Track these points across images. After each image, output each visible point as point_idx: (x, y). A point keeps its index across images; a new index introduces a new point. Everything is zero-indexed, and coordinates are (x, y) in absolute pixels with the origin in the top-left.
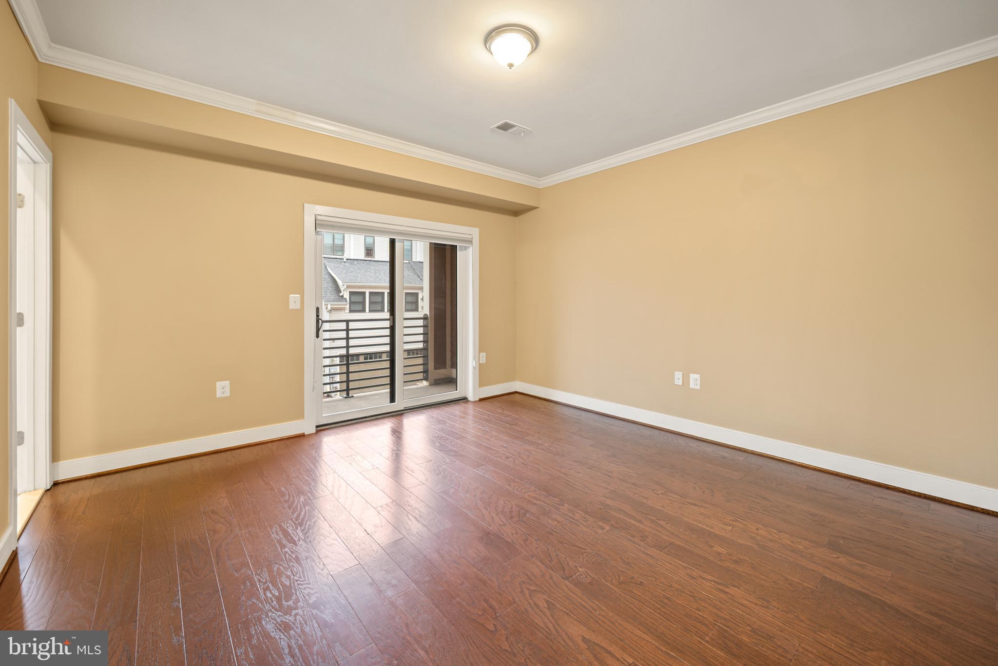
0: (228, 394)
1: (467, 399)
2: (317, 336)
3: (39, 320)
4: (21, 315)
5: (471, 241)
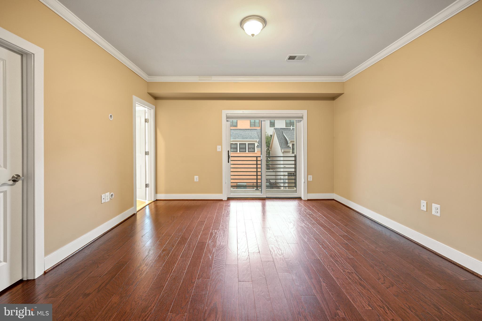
0: (198, 181)
1: (301, 198)
2: (228, 162)
3: (152, 153)
4: (148, 152)
5: (302, 117)
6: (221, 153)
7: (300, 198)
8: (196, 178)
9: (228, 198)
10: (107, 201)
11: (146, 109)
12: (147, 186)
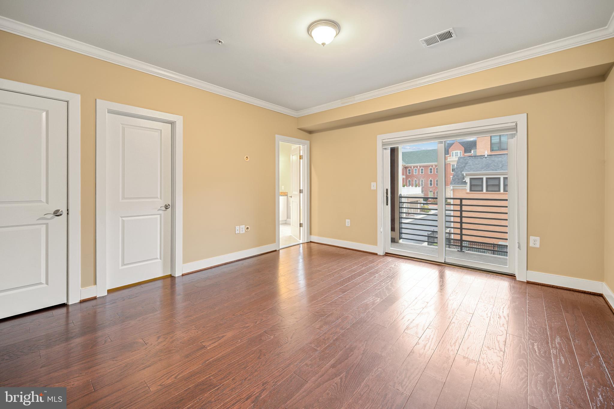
0: (349, 226)
1: (515, 276)
3: (306, 191)
4: (302, 190)
5: (515, 128)
6: (375, 191)
7: (512, 276)
8: (348, 222)
9: (386, 253)
10: (241, 232)
11: (301, 146)
12: (301, 225)
